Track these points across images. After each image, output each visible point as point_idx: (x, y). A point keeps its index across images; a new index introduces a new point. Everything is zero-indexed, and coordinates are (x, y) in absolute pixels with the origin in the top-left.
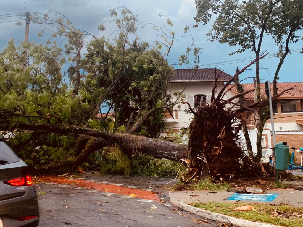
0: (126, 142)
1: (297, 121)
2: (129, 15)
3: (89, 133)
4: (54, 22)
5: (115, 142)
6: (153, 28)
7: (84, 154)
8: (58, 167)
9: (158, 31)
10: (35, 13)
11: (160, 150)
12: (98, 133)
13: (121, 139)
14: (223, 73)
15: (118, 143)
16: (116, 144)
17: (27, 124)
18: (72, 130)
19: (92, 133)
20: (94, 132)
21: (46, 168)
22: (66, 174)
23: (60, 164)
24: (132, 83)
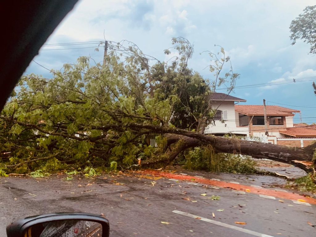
0: (220, 143)
1: (280, 131)
2: (185, 45)
3: (188, 134)
4: (126, 49)
5: (209, 143)
6: (209, 55)
7: (175, 152)
8: (156, 163)
9: (213, 57)
10: (110, 42)
11: (265, 152)
12: (196, 134)
13: (215, 140)
14: (229, 96)
15: (211, 144)
16: (210, 145)
17: (136, 124)
18: (172, 131)
19: (190, 134)
20: (192, 134)
21: (147, 163)
22: (161, 169)
23: (158, 160)
24: (190, 97)
